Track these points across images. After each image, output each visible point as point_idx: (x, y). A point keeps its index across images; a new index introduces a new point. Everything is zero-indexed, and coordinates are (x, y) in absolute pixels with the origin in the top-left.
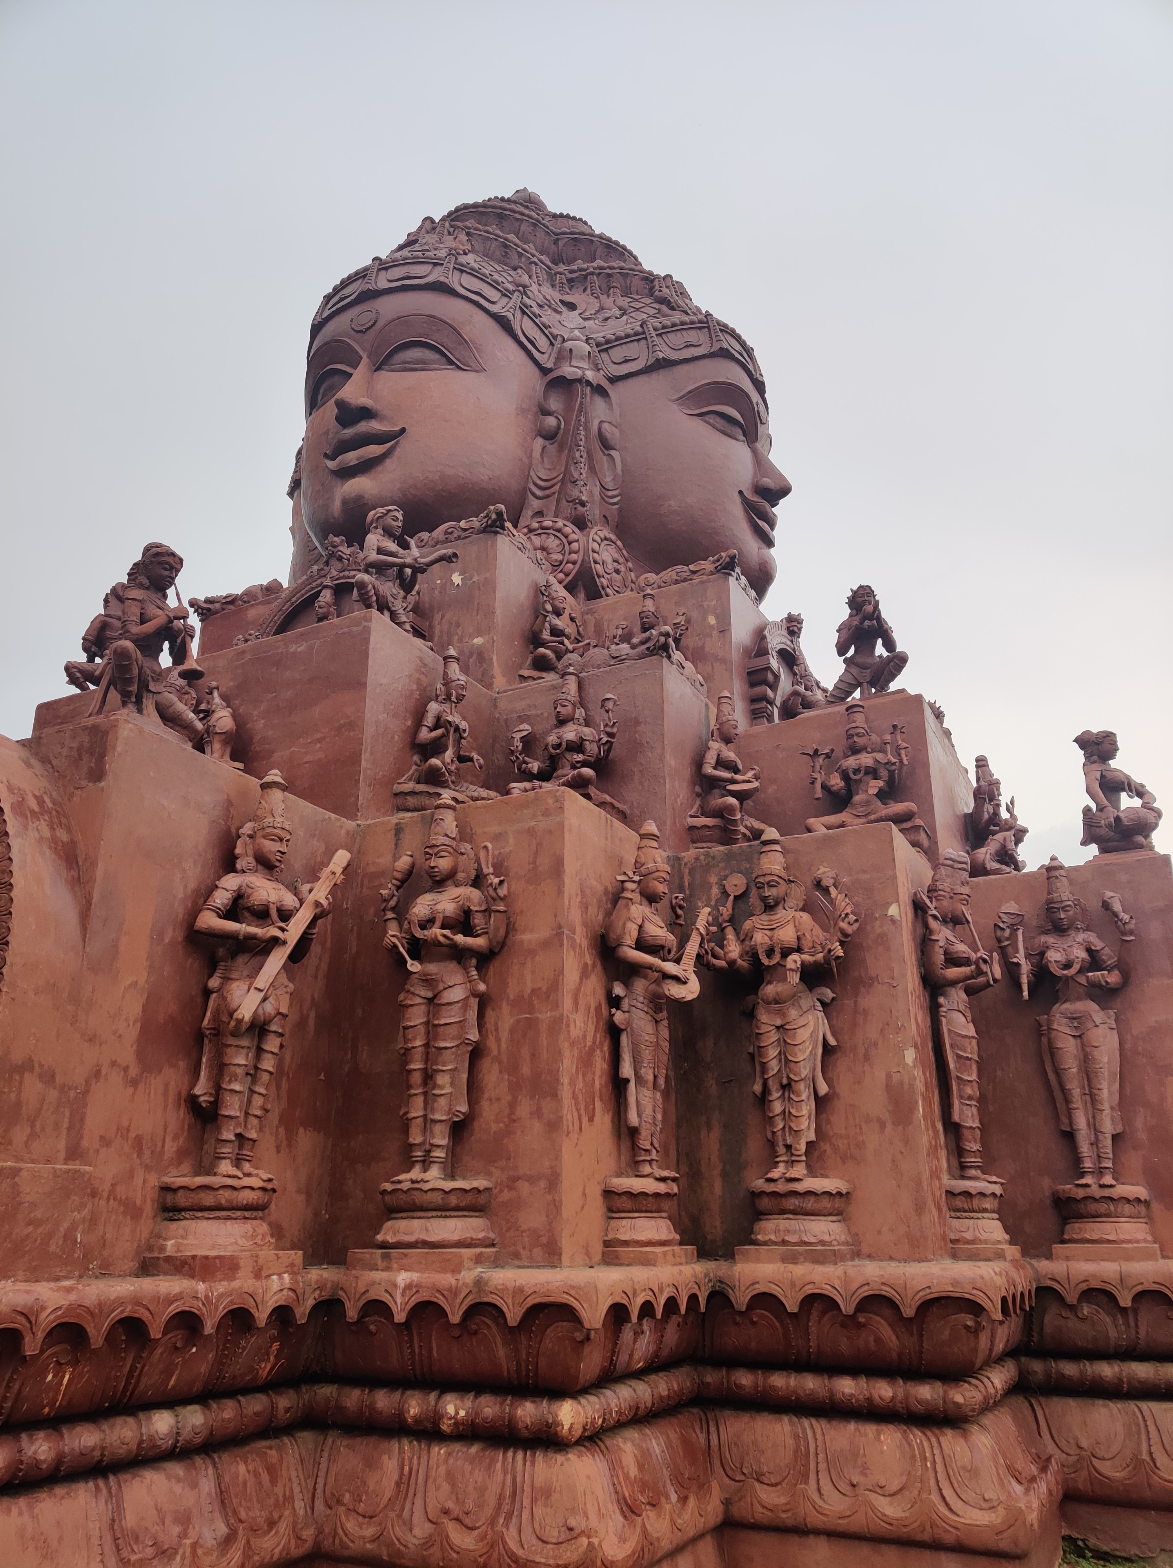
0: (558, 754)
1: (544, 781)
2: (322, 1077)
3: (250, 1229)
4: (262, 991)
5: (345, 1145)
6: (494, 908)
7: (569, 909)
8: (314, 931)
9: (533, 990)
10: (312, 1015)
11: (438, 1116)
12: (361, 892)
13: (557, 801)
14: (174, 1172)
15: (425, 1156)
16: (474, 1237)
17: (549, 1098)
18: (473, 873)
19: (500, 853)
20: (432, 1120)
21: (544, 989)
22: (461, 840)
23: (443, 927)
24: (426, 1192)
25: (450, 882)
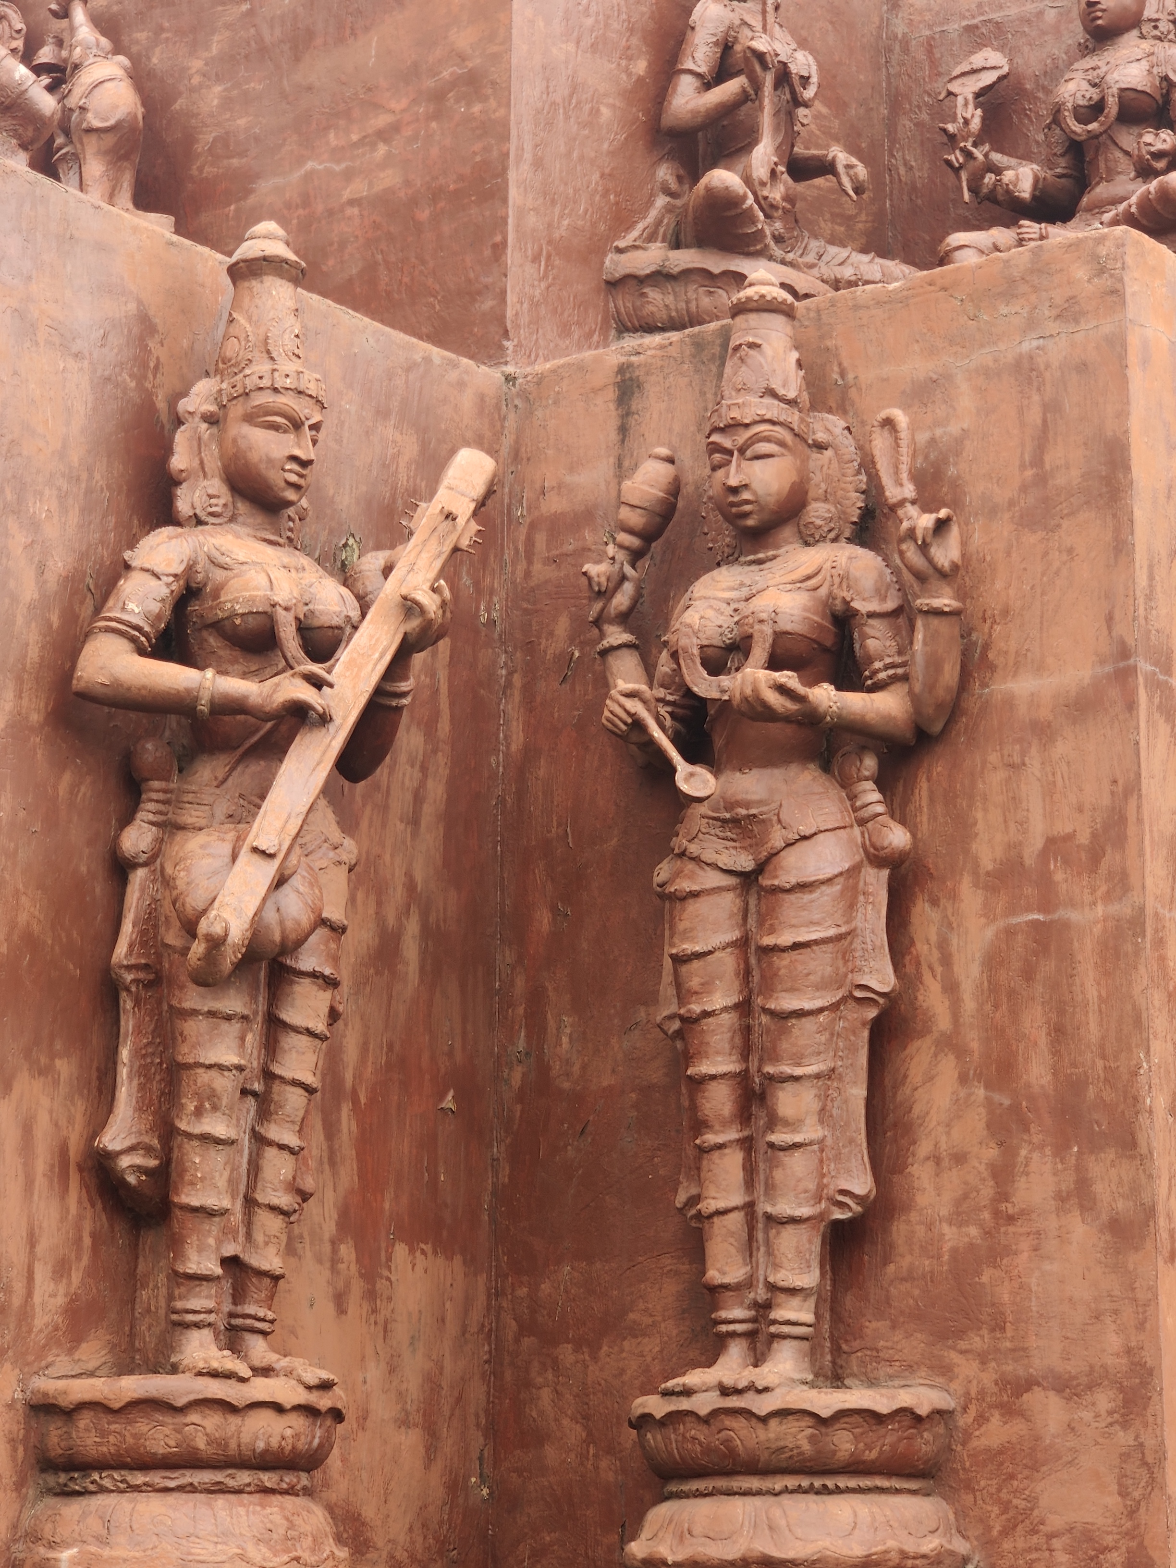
0: (1094, 136)
1: (1052, 220)
2: (449, 1102)
3: (278, 1518)
4: (271, 856)
5: (523, 1292)
6: (922, 602)
7: (1149, 597)
8: (404, 686)
9: (1051, 841)
10: (412, 927)
11: (784, 1207)
12: (528, 574)
13: (1102, 271)
14: (62, 1364)
15: (754, 1320)
16: (910, 1547)
17: (1110, 1154)
18: (855, 503)
19: (933, 441)
20: (769, 1217)
21: (1084, 838)
22: (814, 406)
23: (774, 663)
24: (764, 1420)
25: (788, 532)
